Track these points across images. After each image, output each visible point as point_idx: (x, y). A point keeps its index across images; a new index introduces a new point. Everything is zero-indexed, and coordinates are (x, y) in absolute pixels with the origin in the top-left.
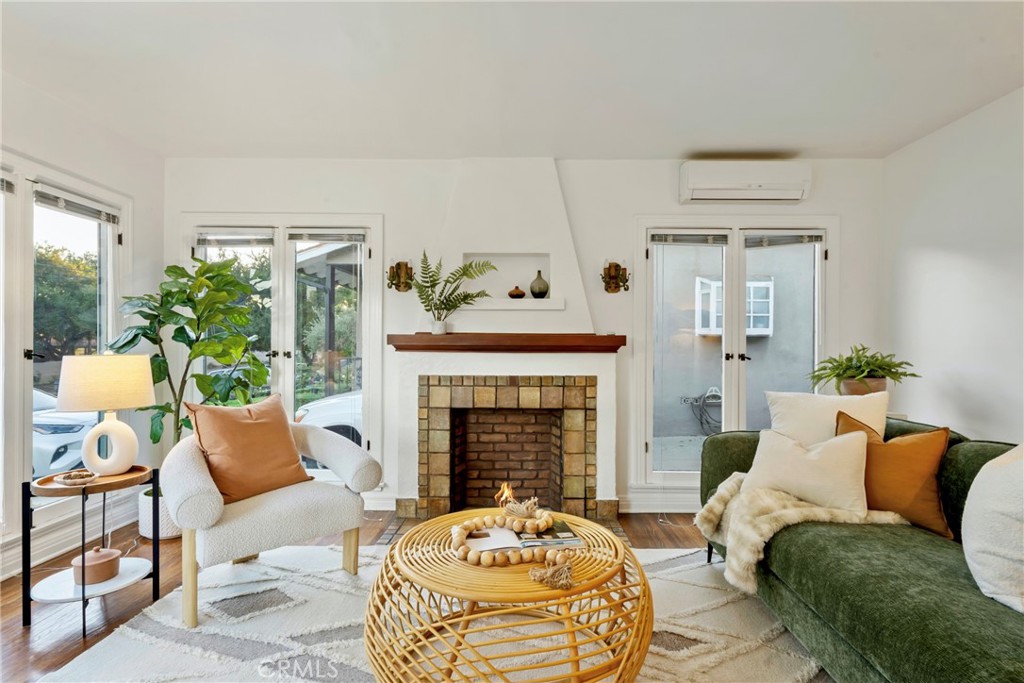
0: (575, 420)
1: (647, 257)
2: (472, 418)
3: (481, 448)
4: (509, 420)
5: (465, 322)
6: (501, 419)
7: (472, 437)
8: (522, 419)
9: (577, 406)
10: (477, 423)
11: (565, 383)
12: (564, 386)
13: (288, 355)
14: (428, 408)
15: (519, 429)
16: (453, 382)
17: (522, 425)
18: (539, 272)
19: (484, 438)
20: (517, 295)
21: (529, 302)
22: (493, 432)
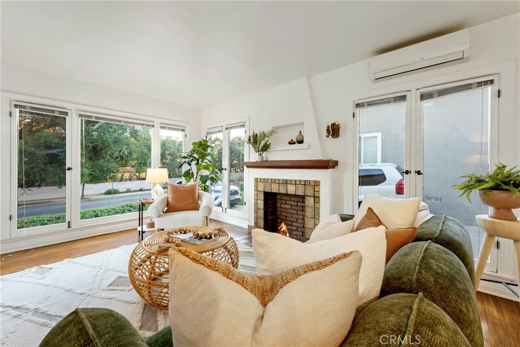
0: (310, 201)
1: (354, 117)
2: (279, 197)
3: (282, 210)
4: (292, 199)
5: (272, 156)
6: (289, 198)
7: (279, 205)
8: (296, 199)
9: (310, 195)
10: (280, 199)
11: (306, 183)
12: (305, 185)
13: (226, 169)
14: (257, 190)
15: (296, 204)
16: (265, 181)
17: (297, 202)
18: (300, 132)
19: (283, 206)
20: (292, 143)
21: (297, 146)
22: (286, 204)
